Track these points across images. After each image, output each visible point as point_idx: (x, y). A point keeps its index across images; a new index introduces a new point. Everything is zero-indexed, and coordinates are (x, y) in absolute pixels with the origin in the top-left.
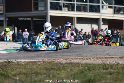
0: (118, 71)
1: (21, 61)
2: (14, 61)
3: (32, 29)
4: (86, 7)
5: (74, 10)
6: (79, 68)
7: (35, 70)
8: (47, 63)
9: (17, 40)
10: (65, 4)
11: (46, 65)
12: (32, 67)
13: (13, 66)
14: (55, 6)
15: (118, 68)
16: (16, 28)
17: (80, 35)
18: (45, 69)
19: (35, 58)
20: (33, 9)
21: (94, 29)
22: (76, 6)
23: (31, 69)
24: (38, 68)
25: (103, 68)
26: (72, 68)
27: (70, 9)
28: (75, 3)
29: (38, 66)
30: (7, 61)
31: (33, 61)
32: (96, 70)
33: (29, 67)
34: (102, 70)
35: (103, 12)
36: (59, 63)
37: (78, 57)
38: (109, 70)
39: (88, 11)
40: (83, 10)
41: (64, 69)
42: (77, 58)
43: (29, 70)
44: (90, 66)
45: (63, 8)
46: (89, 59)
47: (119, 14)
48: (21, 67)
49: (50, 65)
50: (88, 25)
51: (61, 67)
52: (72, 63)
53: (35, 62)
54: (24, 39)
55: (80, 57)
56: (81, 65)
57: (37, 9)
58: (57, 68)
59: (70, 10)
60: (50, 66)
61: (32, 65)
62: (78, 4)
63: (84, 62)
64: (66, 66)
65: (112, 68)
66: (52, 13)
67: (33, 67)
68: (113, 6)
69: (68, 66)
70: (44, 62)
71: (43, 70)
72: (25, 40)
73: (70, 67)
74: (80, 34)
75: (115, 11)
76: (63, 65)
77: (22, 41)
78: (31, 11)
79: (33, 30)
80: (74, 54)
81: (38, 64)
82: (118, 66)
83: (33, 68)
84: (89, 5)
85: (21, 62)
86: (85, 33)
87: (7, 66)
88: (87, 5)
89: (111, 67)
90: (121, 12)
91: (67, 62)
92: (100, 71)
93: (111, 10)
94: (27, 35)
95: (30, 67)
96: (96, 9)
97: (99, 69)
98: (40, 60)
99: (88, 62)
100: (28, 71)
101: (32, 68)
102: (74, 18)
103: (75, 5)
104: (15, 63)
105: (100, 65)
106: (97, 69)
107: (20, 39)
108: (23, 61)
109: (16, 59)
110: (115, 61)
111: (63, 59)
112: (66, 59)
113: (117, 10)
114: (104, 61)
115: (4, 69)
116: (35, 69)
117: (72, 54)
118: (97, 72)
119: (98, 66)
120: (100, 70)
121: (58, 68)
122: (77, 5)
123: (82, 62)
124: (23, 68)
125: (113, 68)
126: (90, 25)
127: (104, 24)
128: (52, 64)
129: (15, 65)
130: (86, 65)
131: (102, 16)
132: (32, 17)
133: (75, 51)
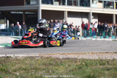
2: (12, 56)
5: (65, 5)
6: (77, 64)
7: (35, 66)
8: (45, 58)
11: (44, 60)
13: (12, 61)
15: (115, 64)
18: (43, 65)
20: (25, 3)
21: (85, 23)
24: (36, 63)
25: (100, 64)
26: (69, 63)
29: (36, 61)
30: (5, 56)
33: (27, 62)
34: (99, 66)
36: (56, 58)
37: (74, 52)
38: (106, 65)
39: (79, 5)
40: (74, 4)
41: (62, 64)
42: (72, 53)
44: (86, 61)
45: (54, 3)
46: (84, 54)
47: (109, 8)
48: (20, 62)
49: (48, 61)
50: (79, 19)
51: (59, 62)
53: (32, 57)
56: (78, 61)
57: (28, 3)
59: (61, 4)
61: (31, 60)
63: (80, 57)
64: (64, 62)
66: (44, 7)
68: (103, 0)
70: (41, 57)
73: (67, 62)
75: (105, 5)
76: (60, 61)
78: (23, 5)
80: (69, 48)
81: (36, 59)
82: (114, 62)
85: (19, 57)
87: (6, 61)
89: (107, 63)
90: (111, 7)
91: (64, 57)
93: (101, 5)
95: (29, 62)
96: (86, 4)
97: (95, 65)
98: (37, 55)
100: (27, 66)
101: (30, 64)
102: (65, 12)
104: (13, 58)
105: (97, 60)
106: (94, 65)
107: (12, 32)
110: (110, 57)
111: (59, 54)
112: (62, 54)
115: (4, 64)
116: (33, 64)
117: (67, 49)
118: (94, 67)
119: (95, 62)
120: (97, 65)
121: (56, 64)
123: (78, 58)
125: (110, 64)
126: (80, 19)
127: (94, 18)
128: (50, 59)
129: (14, 60)
130: (83, 60)
131: (92, 10)
132: (24, 11)
133: (69, 46)
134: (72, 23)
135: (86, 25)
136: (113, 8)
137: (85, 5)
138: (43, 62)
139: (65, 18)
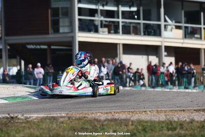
0: (192, 134)
1: (32, 116)
2: (20, 116)
3: (50, 64)
4: (139, 26)
5: (119, 32)
6: (129, 128)
7: (55, 131)
8: (75, 119)
9: (25, 81)
10: (104, 23)
11: (73, 123)
12: (50, 125)
13: (18, 124)
14: (87, 26)
15: (193, 128)
16: (23, 62)
17: (129, 74)
18: (71, 130)
19: (54, 111)
20: (51, 30)
21: (153, 64)
22: (123, 26)
23: (49, 130)
24: (59, 127)
25: (168, 128)
26: (116, 127)
27: (112, 30)
28: (120, 20)
29: (59, 125)
30: (8, 116)
31: (52, 117)
32: (156, 132)
33: (44, 127)
34: (166, 132)
35: (166, 36)
36: (95, 119)
37: (126, 110)
38: (177, 131)
39: (142, 34)
40: (133, 32)
41: (104, 129)
42: (124, 112)
43: (45, 132)
44: (145, 124)
45: (100, 29)
46: (144, 113)
47: (193, 39)
48: (32, 127)
49: (80, 123)
50: (142, 58)
51: (99, 126)
52: (116, 119)
53: (54, 118)
54: (35, 80)
55: (129, 109)
56: (130, 123)
57: (56, 30)
58: (91, 127)
59: (112, 32)
60: (79, 125)
61: (51, 123)
62: (126, 22)
63: (135, 117)
64: (106, 125)
65: (182, 128)
66: (82, 37)
67: (52, 127)
68: (183, 25)
69: (109, 124)
70: (69, 118)
71: (68, 131)
72: (38, 81)
73: (112, 126)
74: (129, 71)
75: (187, 33)
76: (101, 123)
77: (32, 83)
78: (48, 33)
79: (51, 66)
80: (119, 104)
81: (59, 121)
82: (192, 125)
83: (51, 129)
84: (144, 24)
85: (32, 118)
86: (138, 69)
87: (9, 124)
88: (139, 23)
89: (180, 126)
90: (196, 36)
91: (108, 118)
92: (163, 133)
93: (180, 33)
94: (41, 73)
95: (47, 126)
96: (155, 31)
97: (160, 130)
98: (63, 115)
99: (143, 118)
101: (49, 128)
102: (118, 46)
103: (121, 24)
104: (21, 119)
105: (163, 122)
106: (158, 130)
107: (29, 80)
108: (34, 116)
109: (22, 113)
110: (187, 117)
111: (102, 113)
112: (107, 113)
113: (189, 31)
114: (168, 117)
115: (4, 129)
116: (54, 129)
117: (116, 105)
118: (157, 134)
119: (159, 125)
120: (162, 131)
121: (93, 128)
122: (123, 24)
123: (132, 119)
124: (34, 127)
125: (185, 129)
126: (145, 57)
127: (169, 55)
128: (83, 121)
129: (22, 123)
130: (139, 122)
131: (165, 42)
132: (49, 44)
133: (120, 100)
134: (131, 64)
135: (154, 67)
136: (201, 38)
137: (153, 34)
138: (71, 125)
139: (118, 56)
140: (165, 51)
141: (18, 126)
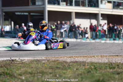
2: (17, 59)
5: (73, 5)
6: (86, 68)
8: (52, 61)
12: (37, 65)
13: (17, 64)
18: (50, 69)
20: (30, 3)
22: (75, 1)
23: (36, 68)
25: (110, 67)
26: (77, 67)
29: (42, 65)
30: (10, 59)
33: (33, 66)
34: (109, 70)
36: (64, 61)
38: (116, 69)
39: (87, 6)
40: (82, 5)
41: (70, 68)
42: (81, 56)
44: (95, 65)
45: (61, 3)
46: (93, 57)
47: (119, 9)
48: (25, 66)
49: (55, 64)
51: (67, 66)
53: (39, 61)
55: (84, 55)
56: (87, 64)
57: (34, 4)
59: (69, 4)
61: (37, 64)
63: (89, 60)
64: (71, 65)
66: (50, 8)
69: (73, 65)
70: (48, 61)
73: (75, 66)
75: (115, 6)
76: (68, 64)
78: (28, 5)
81: (42, 62)
83: (38, 67)
85: (25, 61)
87: (11, 64)
89: (117, 66)
90: (120, 7)
92: (107, 71)
93: (111, 5)
95: (35, 66)
97: (105, 69)
100: (33, 70)
102: (72, 13)
104: (18, 61)
105: (106, 63)
106: (104, 69)
108: (26, 59)
110: (120, 60)
111: (67, 57)
112: (70, 57)
113: (116, 4)
115: (9, 67)
116: (40, 68)
118: (103, 71)
119: (104, 66)
120: (106, 69)
121: (63, 67)
123: (87, 61)
124: (27, 66)
125: (120, 68)
126: (89, 20)
127: (103, 19)
128: (57, 63)
129: (19, 63)
130: (91, 64)
131: (101, 11)
132: (29, 12)
133: (77, 49)
134: (80, 25)
135: (94, 27)
137: (93, 6)
138: (50, 65)
139: (72, 19)
140: (101, 17)
141: (17, 65)
